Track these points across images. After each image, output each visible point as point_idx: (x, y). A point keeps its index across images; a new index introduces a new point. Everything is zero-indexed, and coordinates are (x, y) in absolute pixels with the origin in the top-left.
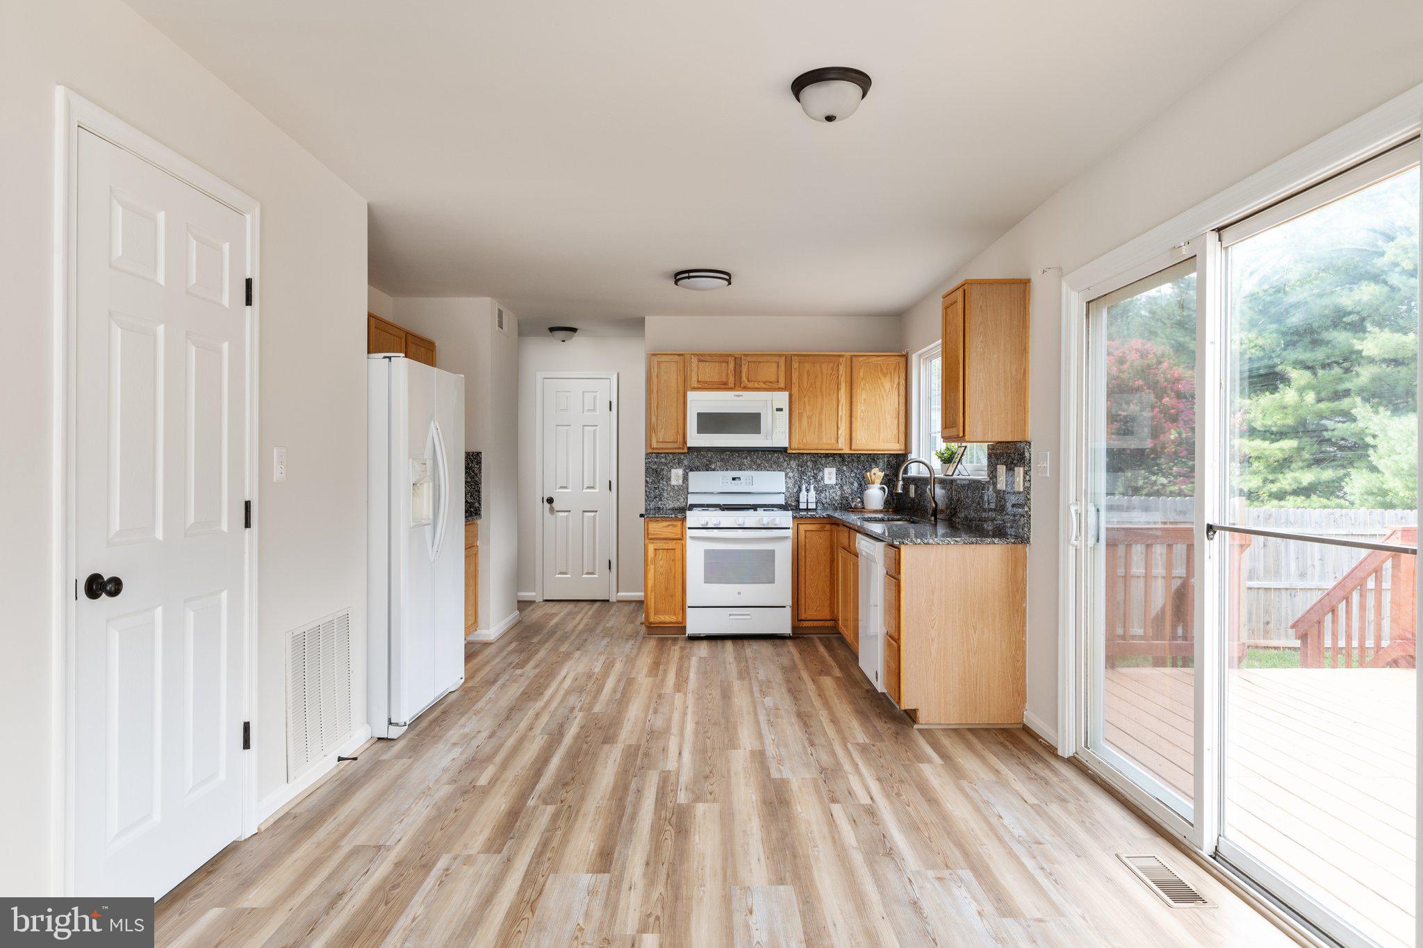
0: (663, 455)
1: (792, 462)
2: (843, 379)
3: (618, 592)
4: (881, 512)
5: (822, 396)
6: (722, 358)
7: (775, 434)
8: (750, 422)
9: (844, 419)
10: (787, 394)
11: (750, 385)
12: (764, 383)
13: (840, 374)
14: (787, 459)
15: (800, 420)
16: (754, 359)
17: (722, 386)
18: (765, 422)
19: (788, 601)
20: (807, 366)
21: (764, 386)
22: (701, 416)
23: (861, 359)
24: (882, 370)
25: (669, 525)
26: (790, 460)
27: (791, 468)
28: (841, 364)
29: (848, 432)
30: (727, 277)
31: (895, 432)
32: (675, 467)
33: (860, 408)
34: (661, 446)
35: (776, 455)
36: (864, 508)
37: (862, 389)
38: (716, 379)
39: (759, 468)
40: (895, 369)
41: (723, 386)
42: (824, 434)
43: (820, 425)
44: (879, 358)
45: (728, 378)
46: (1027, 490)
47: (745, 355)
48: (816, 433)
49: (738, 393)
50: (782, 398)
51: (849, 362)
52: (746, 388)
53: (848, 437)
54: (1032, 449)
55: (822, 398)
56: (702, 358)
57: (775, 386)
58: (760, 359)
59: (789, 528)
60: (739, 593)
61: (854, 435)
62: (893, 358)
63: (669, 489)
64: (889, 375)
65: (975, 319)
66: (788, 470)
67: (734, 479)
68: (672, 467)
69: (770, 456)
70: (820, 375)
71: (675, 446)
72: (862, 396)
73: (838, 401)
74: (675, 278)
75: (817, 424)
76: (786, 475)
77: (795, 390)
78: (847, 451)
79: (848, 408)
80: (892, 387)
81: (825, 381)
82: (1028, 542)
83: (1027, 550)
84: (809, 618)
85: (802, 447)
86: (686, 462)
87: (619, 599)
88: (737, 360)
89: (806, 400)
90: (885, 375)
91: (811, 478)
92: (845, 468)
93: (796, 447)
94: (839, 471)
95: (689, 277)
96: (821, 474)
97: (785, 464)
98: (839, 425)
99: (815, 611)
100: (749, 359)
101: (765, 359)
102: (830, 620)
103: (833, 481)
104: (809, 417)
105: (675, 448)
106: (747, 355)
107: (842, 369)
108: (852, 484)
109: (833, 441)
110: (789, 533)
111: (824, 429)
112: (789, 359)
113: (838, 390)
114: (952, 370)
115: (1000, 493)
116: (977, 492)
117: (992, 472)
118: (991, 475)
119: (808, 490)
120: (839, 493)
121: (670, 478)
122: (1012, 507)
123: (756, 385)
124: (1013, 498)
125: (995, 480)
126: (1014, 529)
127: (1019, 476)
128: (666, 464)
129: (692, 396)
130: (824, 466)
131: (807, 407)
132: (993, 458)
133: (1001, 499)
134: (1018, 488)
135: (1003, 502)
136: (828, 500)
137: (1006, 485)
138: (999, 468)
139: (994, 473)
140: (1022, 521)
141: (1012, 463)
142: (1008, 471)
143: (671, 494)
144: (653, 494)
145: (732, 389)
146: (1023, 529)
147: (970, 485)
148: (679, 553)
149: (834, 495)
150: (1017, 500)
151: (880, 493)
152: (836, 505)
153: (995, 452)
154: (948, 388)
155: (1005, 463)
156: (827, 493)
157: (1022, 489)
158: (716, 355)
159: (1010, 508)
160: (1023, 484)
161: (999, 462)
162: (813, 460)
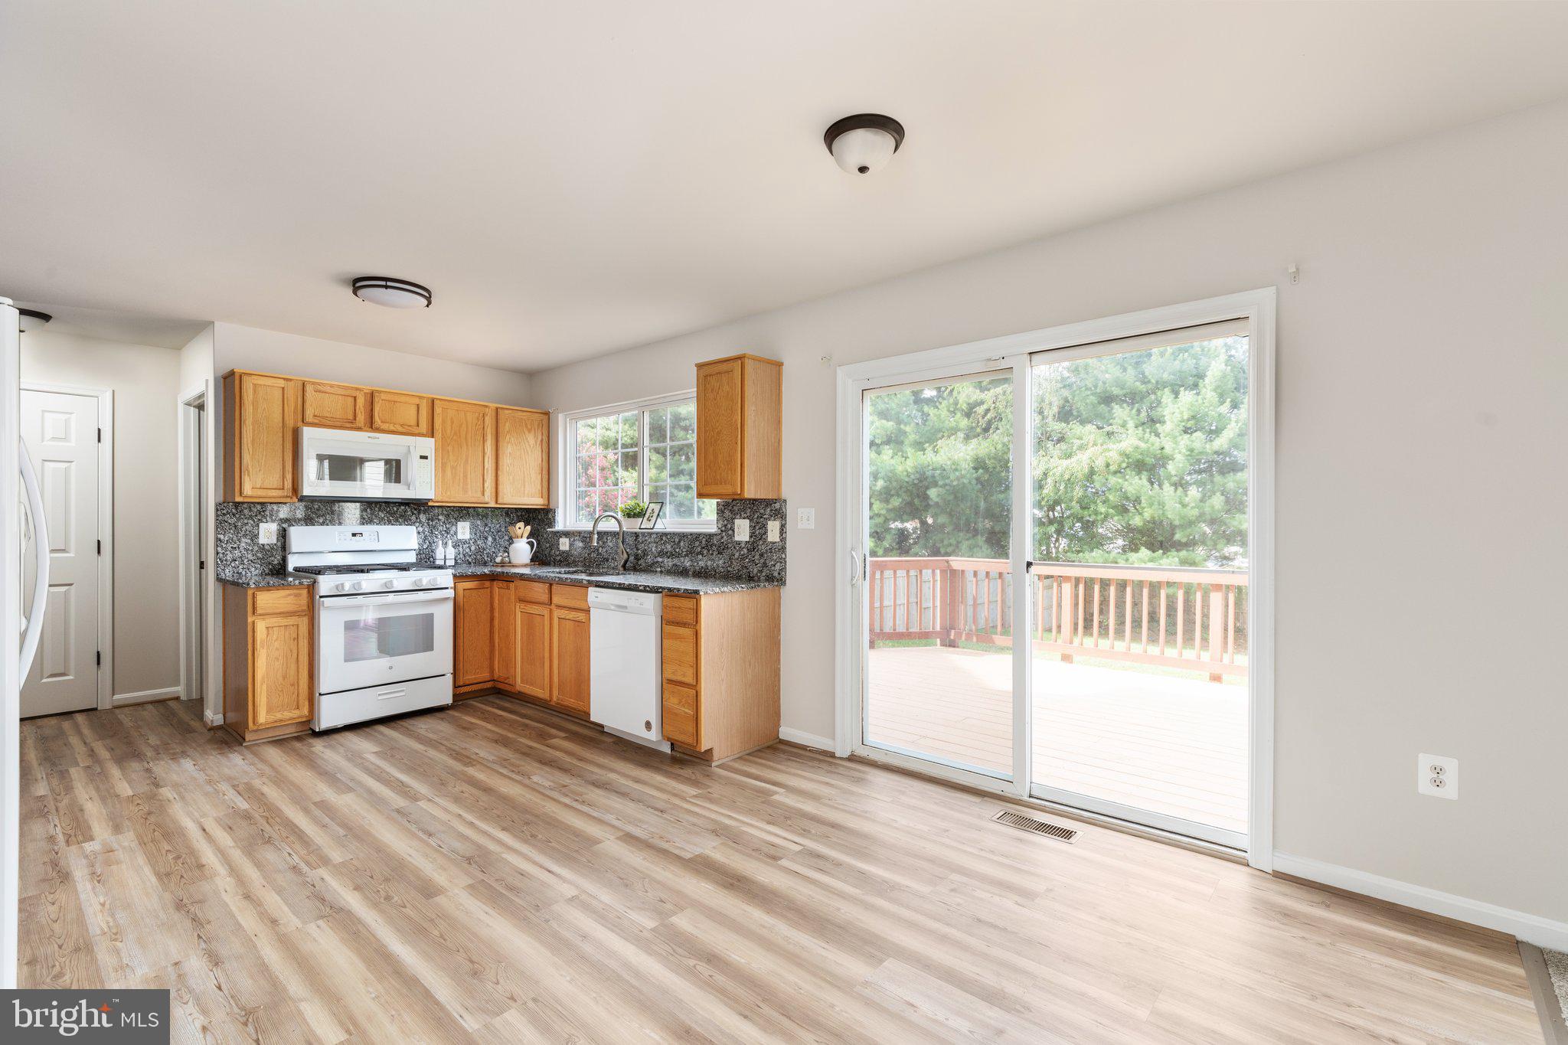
0: (245, 506)
1: (420, 517)
2: (488, 431)
3: (113, 695)
4: (526, 566)
5: (467, 445)
6: (350, 393)
7: (417, 484)
9: (490, 472)
10: (432, 440)
11: (385, 426)
12: (401, 425)
13: (485, 425)
14: (415, 512)
15: (444, 470)
16: (389, 398)
17: (348, 425)
18: (408, 471)
19: (448, 667)
20: (450, 412)
21: (400, 429)
22: (321, 458)
23: (507, 412)
24: (526, 425)
25: (289, 595)
26: (419, 513)
27: (420, 522)
28: (486, 415)
29: (494, 485)
30: (427, 295)
31: (539, 487)
32: (264, 520)
33: (506, 461)
34: (260, 493)
35: (403, 507)
36: (510, 562)
37: (508, 443)
40: (538, 425)
42: (469, 487)
43: (465, 477)
44: (525, 414)
45: (356, 417)
46: (783, 539)
47: (378, 392)
48: (461, 485)
50: (426, 445)
51: (494, 414)
52: (378, 430)
53: (494, 490)
54: (787, 506)
55: (467, 449)
56: (320, 387)
57: (417, 431)
58: (396, 398)
59: (447, 588)
60: (391, 668)
61: (500, 487)
62: (537, 415)
63: (256, 548)
64: (533, 432)
66: (417, 524)
67: (354, 535)
68: (260, 521)
69: (395, 509)
70: (464, 425)
71: (280, 493)
72: (508, 449)
73: (484, 454)
74: (354, 285)
75: (462, 475)
76: (415, 529)
77: (441, 437)
78: (493, 505)
79: (494, 460)
80: (536, 443)
81: (469, 431)
82: (784, 583)
83: (781, 590)
84: (468, 682)
85: (447, 500)
86: (285, 515)
87: (116, 704)
88: (368, 398)
89: (450, 448)
90: (529, 431)
91: (443, 533)
92: (479, 522)
93: (440, 499)
94: (473, 527)
96: (455, 528)
97: (413, 518)
98: (485, 477)
99: (476, 674)
100: (383, 396)
101: (402, 398)
102: (489, 681)
103: (467, 536)
104: (453, 468)
105: (284, 497)
106: (382, 392)
107: (487, 420)
108: (486, 538)
109: (479, 494)
110: (450, 593)
111: (469, 480)
112: (431, 403)
113: (484, 443)
114: (719, 433)
115: (739, 543)
116: (697, 543)
117: (726, 526)
118: (723, 529)
119: (445, 544)
120: (473, 548)
121: (257, 536)
122: (762, 555)
123: (392, 428)
124: (763, 548)
125: (730, 532)
126: (764, 574)
127: (773, 529)
128: (251, 517)
129: (309, 434)
130: (457, 519)
131: (451, 457)
132: (727, 513)
133: (741, 549)
134: (770, 539)
135: (745, 551)
136: (461, 556)
137: (751, 537)
138: (737, 522)
139: (729, 526)
140: (778, 567)
141: (761, 517)
142: (753, 525)
143: (260, 555)
144: (229, 557)
145: (359, 429)
146: (779, 574)
147: (684, 537)
148: (304, 629)
149: (467, 550)
150: (770, 549)
151: (528, 547)
152: (470, 560)
153: (730, 508)
154: (711, 449)
155: (748, 518)
156: (461, 549)
157: (777, 539)
158: (339, 386)
159: (757, 557)
160: (778, 535)
161: (738, 516)
162: (442, 514)
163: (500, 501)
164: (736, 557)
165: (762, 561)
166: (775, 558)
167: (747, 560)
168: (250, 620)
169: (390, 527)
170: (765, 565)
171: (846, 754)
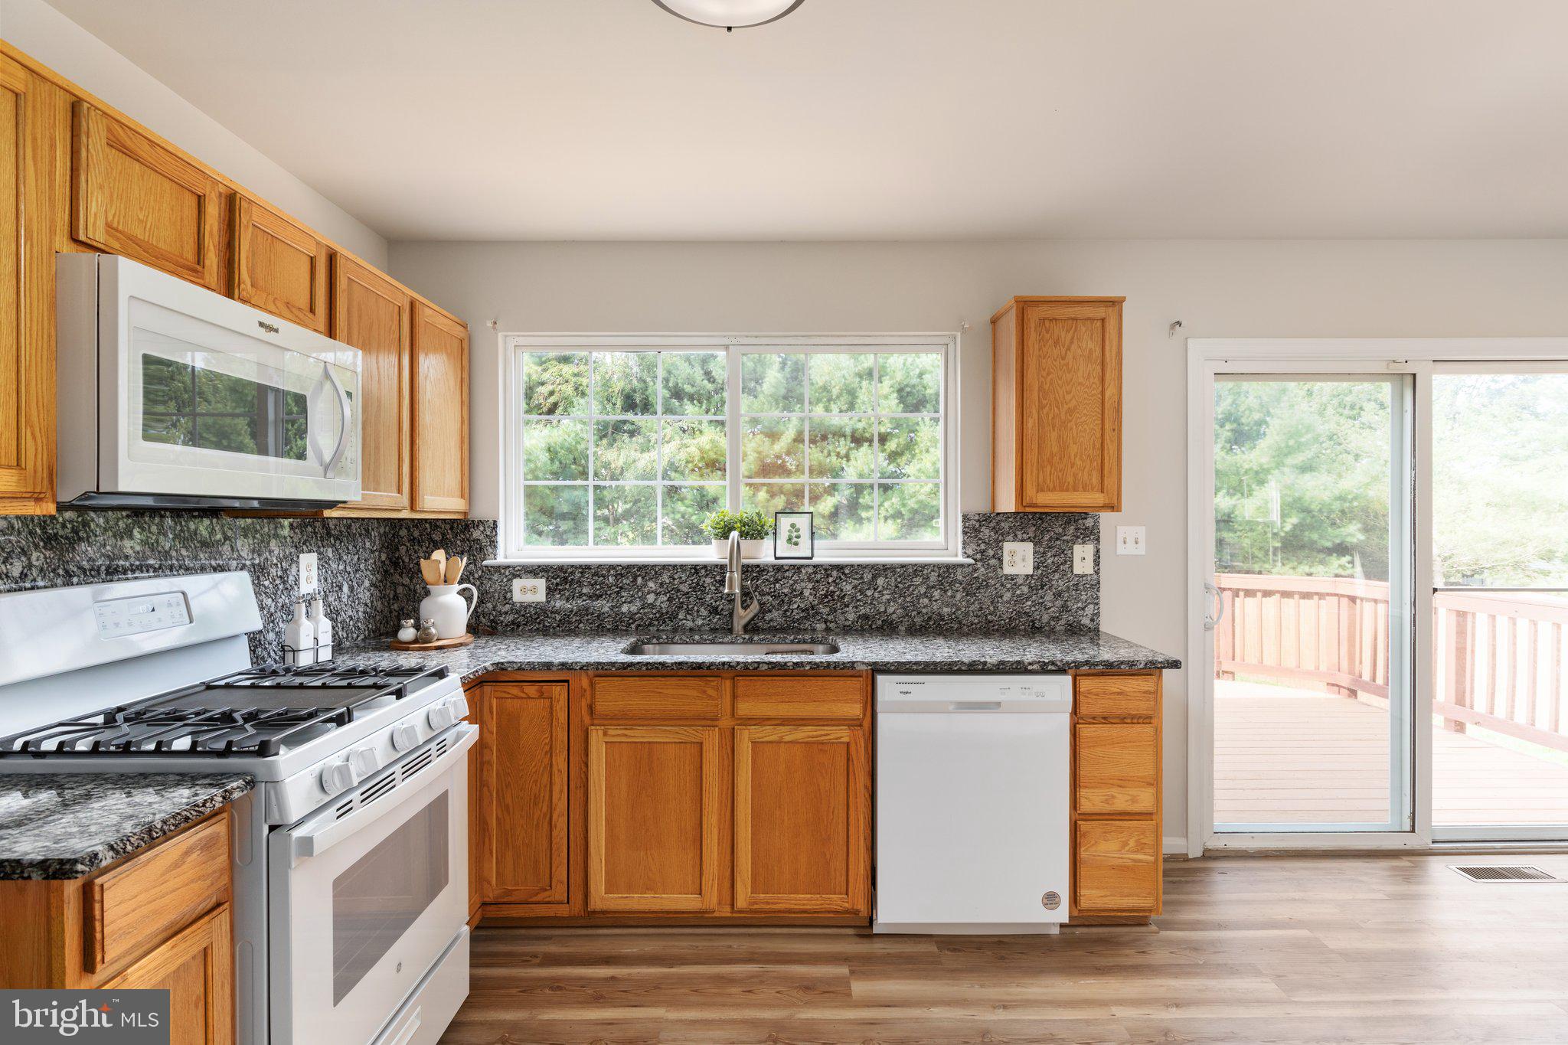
2: (406, 347)
12: (286, 305)
16: (264, 221)
20: (359, 293)
28: (403, 312)
31: (459, 475)
45: (199, 251)
46: (1097, 571)
54: (1098, 522)
57: (308, 321)
60: (399, 967)
62: (458, 328)
64: (453, 359)
70: (376, 324)
78: (397, 514)
81: (382, 341)
90: (449, 359)
91: (278, 582)
92: (329, 552)
94: (322, 565)
100: (254, 213)
101: (285, 234)
103: (314, 586)
106: (250, 200)
107: (405, 323)
114: (1070, 411)
115: (1012, 578)
116: (918, 581)
117: (982, 552)
118: (979, 556)
122: (1058, 595)
124: (1059, 583)
125: (993, 562)
126: (1062, 622)
127: (1082, 558)
132: (986, 533)
133: (1017, 586)
134: (1077, 570)
135: (1025, 589)
137: (1036, 568)
138: (1008, 546)
139: (991, 553)
140: (1090, 610)
141: (1057, 539)
142: (1042, 550)
146: (1092, 620)
147: (885, 570)
150: (1074, 585)
151: (461, 602)
153: (992, 525)
154: (1054, 435)
155: (1030, 539)
157: (1090, 570)
159: (1049, 597)
160: (1092, 564)
161: (1010, 537)
163: (419, 506)
164: (1005, 598)
165: (1059, 603)
166: (1084, 597)
167: (1029, 603)
170: (1065, 608)
171: (1199, 854)
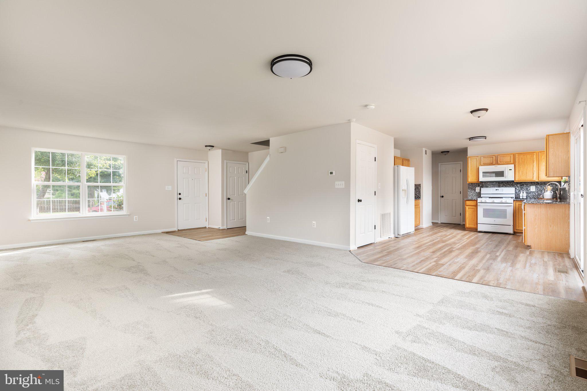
0: (473, 184)
1: (518, 185)
2: (535, 159)
3: (463, 222)
5: (527, 165)
6: (491, 157)
7: (509, 176)
8: (501, 174)
9: (536, 171)
10: (513, 165)
11: (501, 163)
12: (506, 162)
13: (534, 157)
14: (515, 184)
15: (519, 172)
16: (502, 156)
18: (506, 174)
19: (512, 224)
20: (521, 156)
21: (505, 163)
22: (483, 173)
23: (542, 153)
25: (472, 202)
27: (518, 186)
28: (534, 155)
29: (537, 175)
30: (485, 137)
32: (476, 187)
33: (542, 167)
34: (472, 181)
35: (511, 183)
36: (543, 198)
37: (543, 162)
38: (489, 162)
39: (506, 186)
41: (491, 164)
43: (527, 173)
45: (493, 162)
47: (499, 155)
49: (496, 166)
50: (512, 166)
51: (537, 154)
52: (498, 164)
53: (537, 177)
56: (484, 157)
57: (510, 163)
58: (504, 155)
59: (512, 203)
60: (495, 221)
61: (540, 176)
63: (475, 193)
65: (551, 144)
66: (517, 187)
67: (496, 190)
70: (526, 159)
71: (476, 181)
72: (543, 164)
73: (533, 166)
74: (469, 139)
75: (525, 173)
76: (516, 189)
77: (517, 164)
78: (538, 181)
79: (537, 168)
81: (528, 160)
84: (520, 229)
85: (519, 180)
86: (481, 186)
87: (463, 224)
88: (497, 157)
89: (521, 166)
92: (539, 186)
93: (517, 180)
94: (536, 187)
95: (472, 139)
96: (529, 188)
98: (534, 173)
100: (500, 156)
101: (506, 155)
103: (534, 190)
104: (522, 171)
106: (500, 155)
107: (535, 156)
108: (542, 191)
109: (532, 178)
110: (512, 205)
111: (528, 175)
112: (514, 155)
113: (533, 163)
119: (523, 193)
120: (536, 194)
121: (475, 190)
123: (503, 163)
128: (474, 186)
129: (480, 167)
130: (530, 185)
131: (521, 168)
136: (532, 196)
143: (476, 194)
144: (470, 194)
145: (494, 165)
148: (476, 209)
149: (534, 194)
151: (550, 194)
152: (535, 197)
156: (532, 194)
158: (489, 156)
162: (525, 184)
163: (540, 179)
168: (465, 206)
169: (508, 188)
